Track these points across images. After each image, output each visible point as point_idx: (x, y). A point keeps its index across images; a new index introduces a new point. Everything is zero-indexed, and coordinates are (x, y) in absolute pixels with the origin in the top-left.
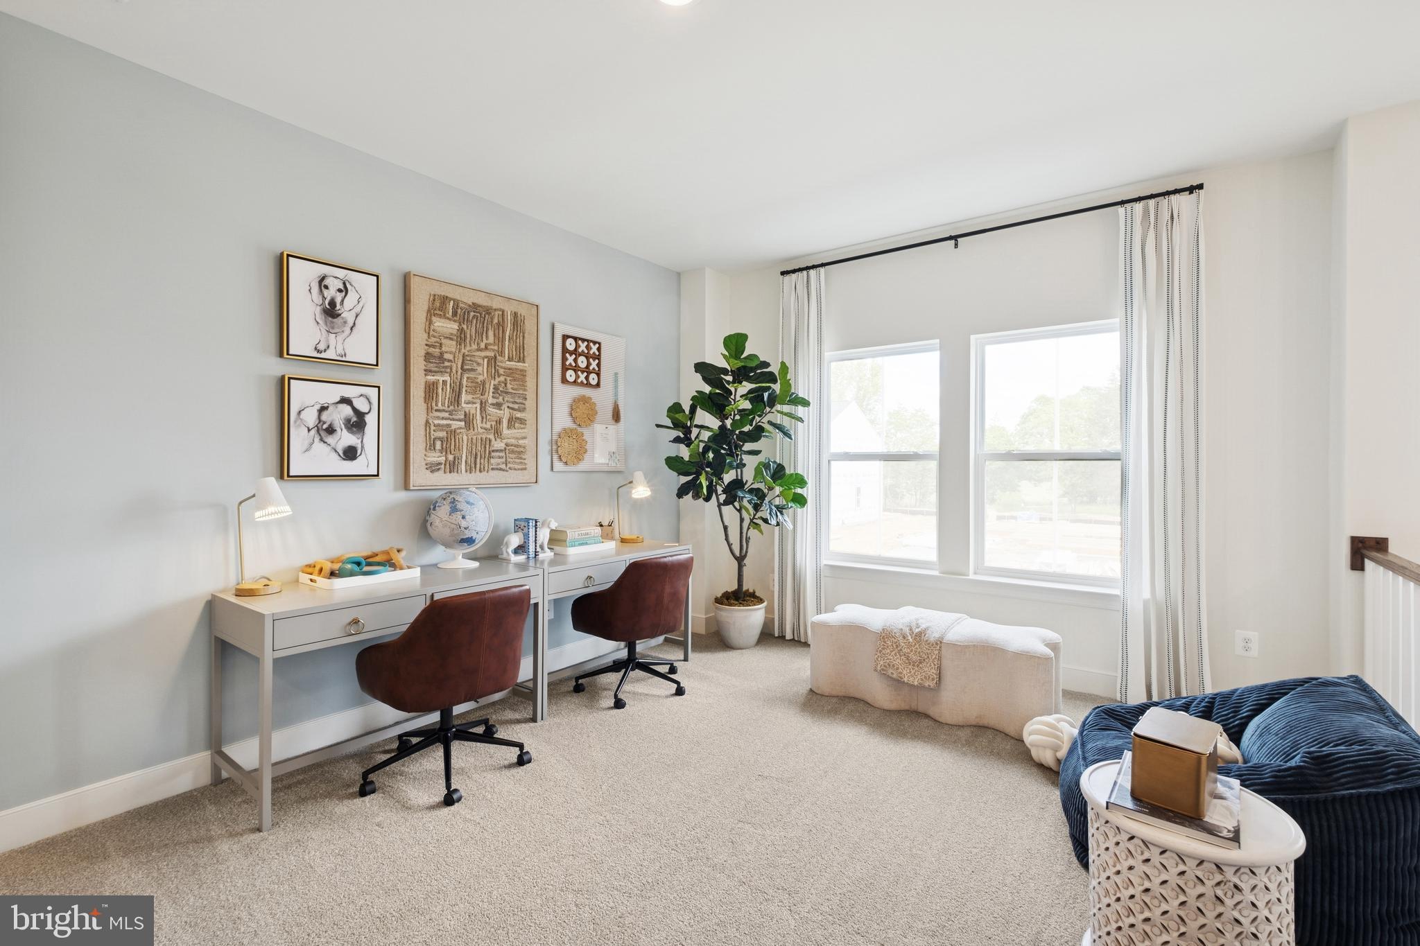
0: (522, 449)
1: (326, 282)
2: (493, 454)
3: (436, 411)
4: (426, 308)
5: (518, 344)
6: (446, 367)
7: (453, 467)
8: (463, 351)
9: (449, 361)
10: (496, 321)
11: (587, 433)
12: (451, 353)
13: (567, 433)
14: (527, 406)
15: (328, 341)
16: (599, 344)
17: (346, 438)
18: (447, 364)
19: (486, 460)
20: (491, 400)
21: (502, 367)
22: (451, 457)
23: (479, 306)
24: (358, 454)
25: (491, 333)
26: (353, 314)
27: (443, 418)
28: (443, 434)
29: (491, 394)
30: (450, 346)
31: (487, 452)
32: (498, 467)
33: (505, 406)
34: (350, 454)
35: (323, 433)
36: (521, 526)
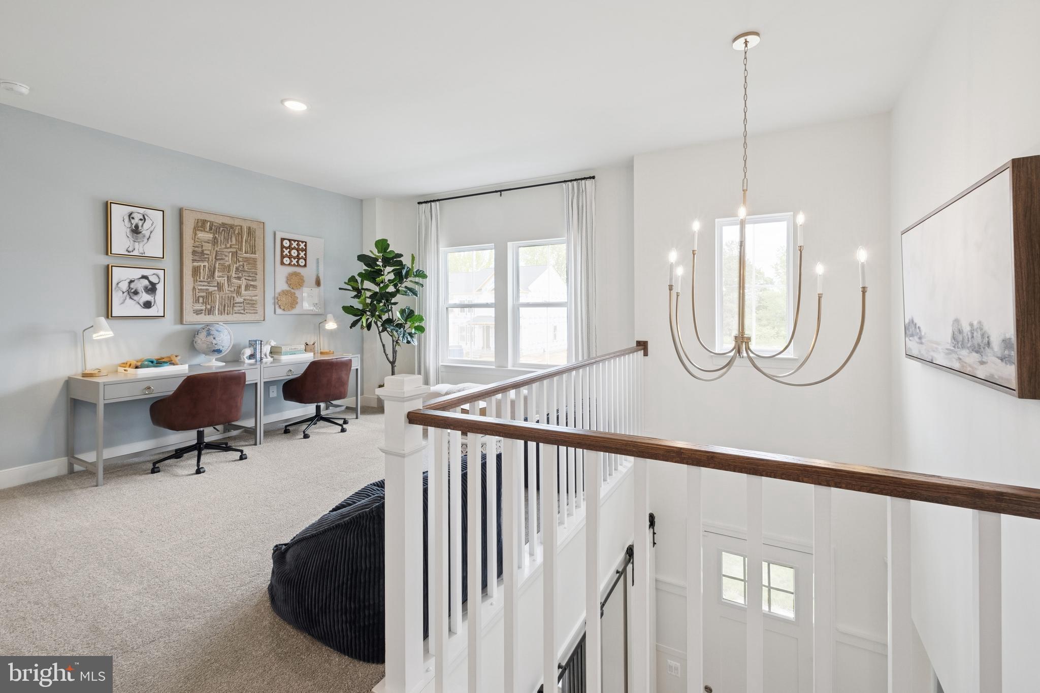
0: (254, 302)
1: (132, 216)
2: (235, 305)
3: (199, 281)
4: (193, 227)
5: (251, 244)
6: (206, 258)
7: (210, 312)
8: (216, 249)
9: (207, 254)
10: (237, 232)
11: (298, 293)
12: (209, 250)
13: (284, 293)
14: (257, 278)
15: (134, 246)
16: (306, 242)
17: (145, 297)
18: (206, 256)
19: (231, 308)
20: (234, 275)
21: (241, 257)
22: (209, 307)
23: (226, 224)
24: (152, 305)
25: (234, 239)
26: (149, 232)
27: (204, 286)
28: (204, 294)
29: (234, 272)
30: (208, 247)
31: (232, 304)
32: (239, 312)
33: (243, 279)
34: (148, 305)
35: (131, 294)
36: (252, 344)
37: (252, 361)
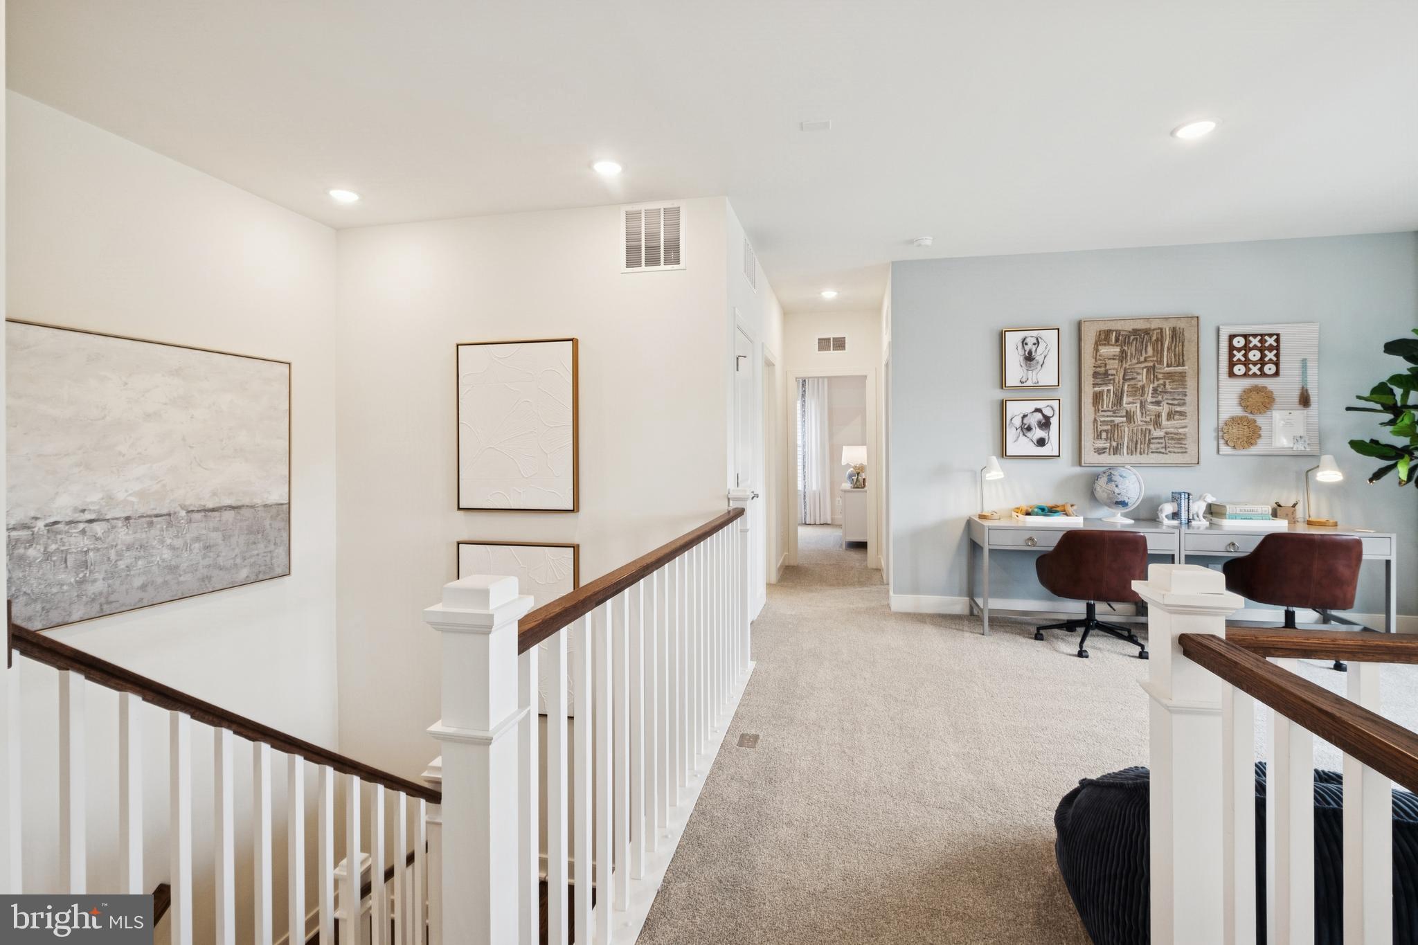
0: (1182, 436)
1: (1026, 341)
2: (1152, 441)
3: (1102, 411)
4: (1094, 342)
5: (1177, 353)
6: (1110, 380)
7: (1116, 450)
8: (1124, 366)
9: (1112, 375)
10: (1154, 338)
11: (1261, 420)
12: (1114, 369)
13: (1235, 420)
14: (1187, 401)
15: (1027, 375)
16: (1278, 335)
17: (1038, 433)
18: (1110, 377)
19: (1146, 445)
20: (1150, 399)
21: (1160, 373)
22: (1114, 444)
23: (1139, 330)
24: (1047, 441)
25: (1150, 349)
26: (1043, 356)
27: (1107, 416)
28: (1109, 427)
29: (1150, 395)
30: (1113, 365)
31: (1147, 439)
32: (1158, 451)
33: (1164, 403)
34: (1041, 442)
35: (1024, 431)
36: (1176, 497)
37: (1175, 523)
